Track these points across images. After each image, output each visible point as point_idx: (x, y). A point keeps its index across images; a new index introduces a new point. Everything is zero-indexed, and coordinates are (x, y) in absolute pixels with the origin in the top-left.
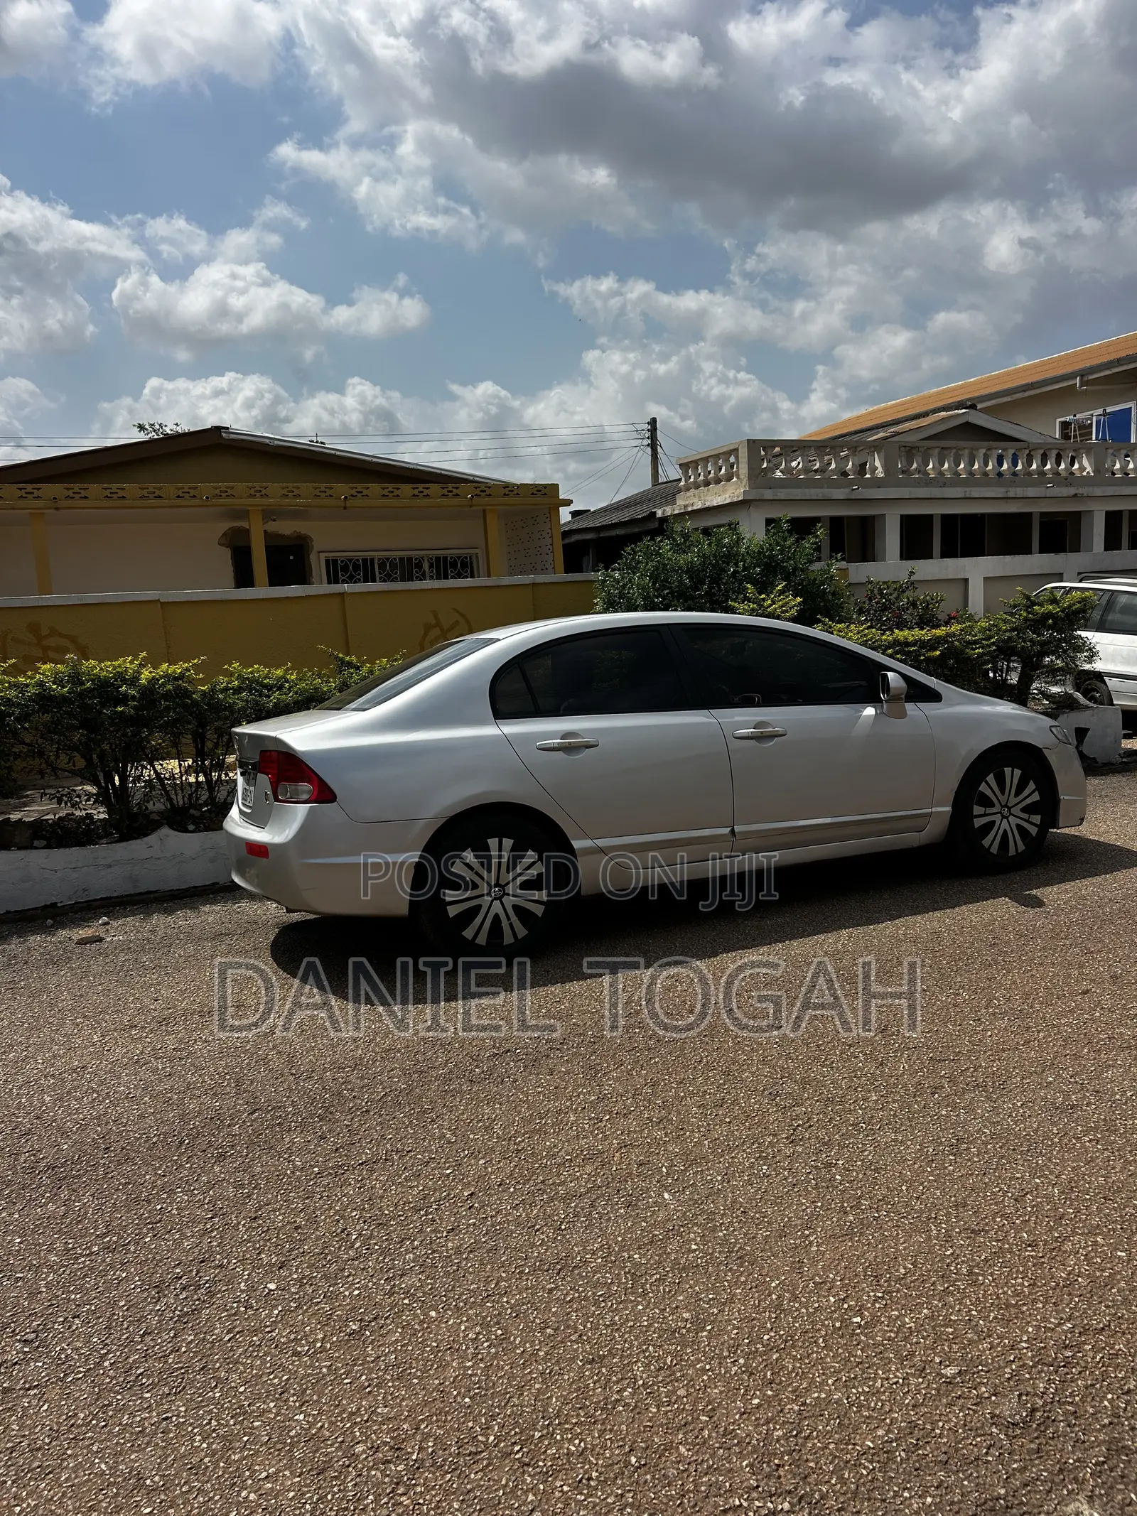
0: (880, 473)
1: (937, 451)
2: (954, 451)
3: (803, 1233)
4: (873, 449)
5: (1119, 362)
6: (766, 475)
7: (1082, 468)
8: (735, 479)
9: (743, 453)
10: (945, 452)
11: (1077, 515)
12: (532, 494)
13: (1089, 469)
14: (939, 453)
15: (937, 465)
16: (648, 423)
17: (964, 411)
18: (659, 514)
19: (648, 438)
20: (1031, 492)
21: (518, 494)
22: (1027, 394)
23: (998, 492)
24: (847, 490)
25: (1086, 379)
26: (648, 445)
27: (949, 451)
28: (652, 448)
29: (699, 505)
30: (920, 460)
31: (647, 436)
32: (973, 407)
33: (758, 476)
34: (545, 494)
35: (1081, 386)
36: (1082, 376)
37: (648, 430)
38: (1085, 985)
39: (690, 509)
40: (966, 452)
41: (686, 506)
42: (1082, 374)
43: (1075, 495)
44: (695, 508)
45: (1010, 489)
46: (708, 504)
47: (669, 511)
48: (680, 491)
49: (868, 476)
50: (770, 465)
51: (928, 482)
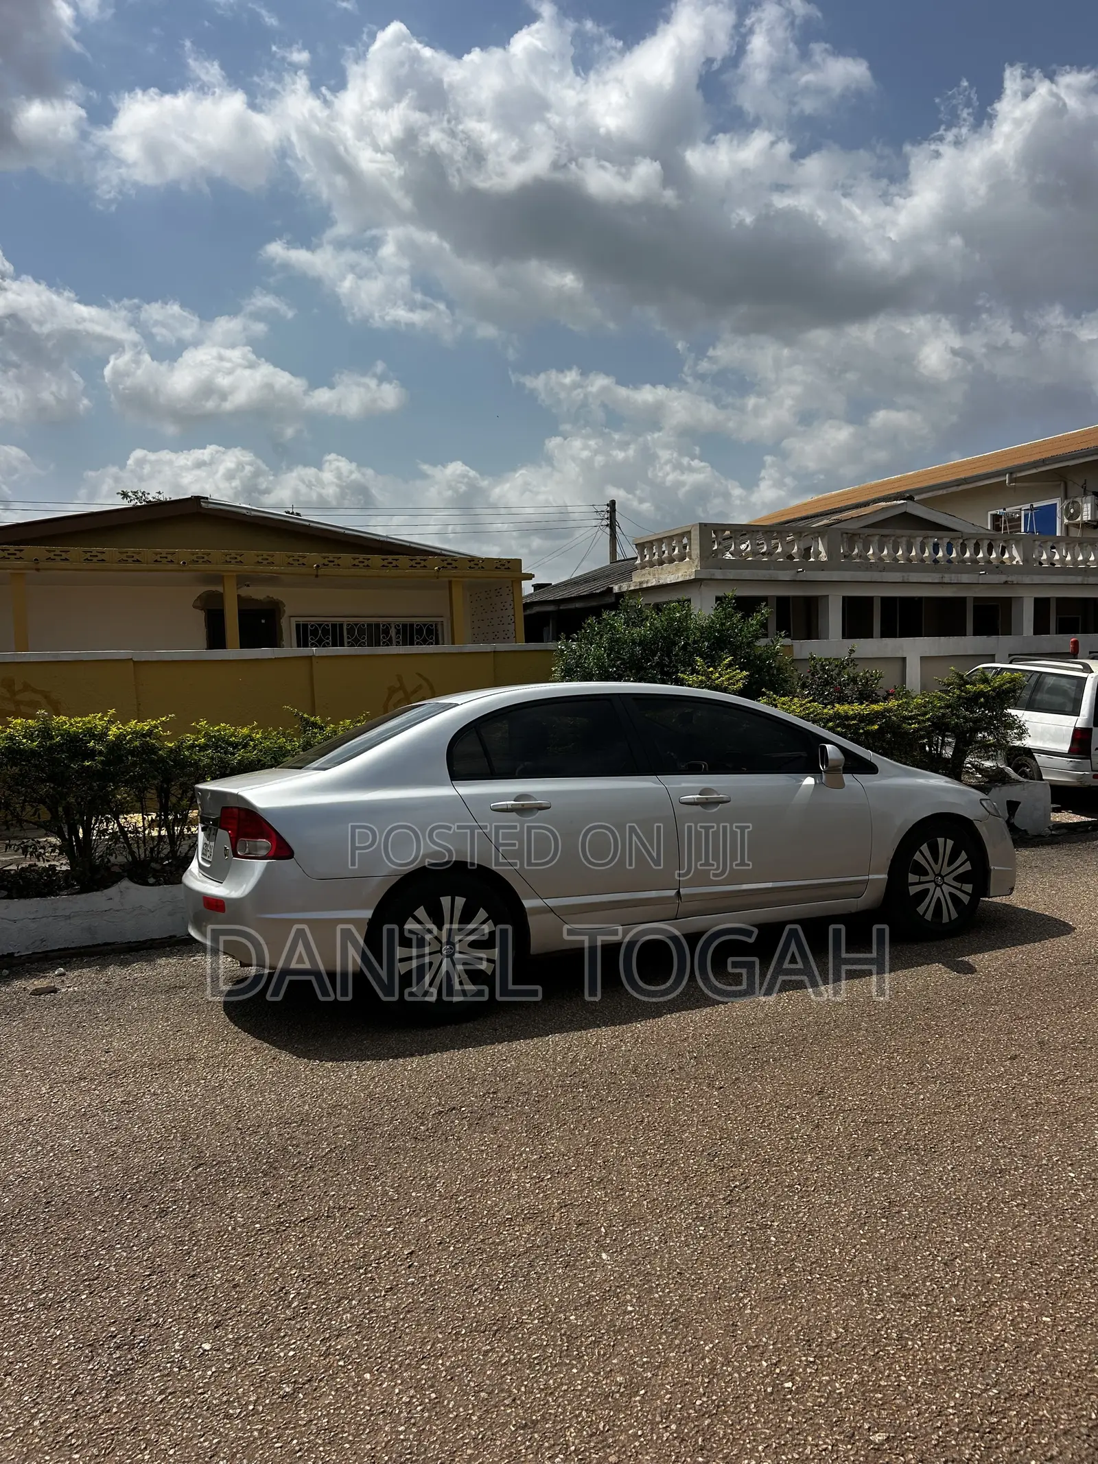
0: (823, 557)
1: (877, 538)
2: (893, 538)
3: (737, 1295)
4: (817, 535)
5: (1044, 462)
6: (716, 555)
7: (1012, 558)
8: (687, 559)
9: (695, 535)
10: (884, 539)
11: (1007, 602)
12: (496, 568)
13: (1018, 559)
14: (879, 540)
15: (877, 551)
16: (608, 505)
17: (902, 502)
18: (616, 589)
19: (607, 519)
20: (965, 578)
21: (483, 568)
22: (961, 488)
23: (934, 577)
24: (794, 572)
25: (1014, 476)
26: (607, 525)
27: (888, 538)
28: (611, 528)
29: (653, 583)
30: (861, 545)
31: (606, 516)
32: (911, 498)
33: (709, 557)
34: (509, 568)
35: (1009, 483)
36: (1011, 474)
37: (608, 512)
38: (1014, 1051)
39: (645, 586)
40: (904, 540)
41: (641, 583)
42: (1011, 471)
43: (1006, 583)
44: (650, 585)
45: (946, 575)
46: (662, 582)
47: (625, 587)
48: (636, 569)
49: (812, 559)
50: (721, 547)
51: (869, 567)
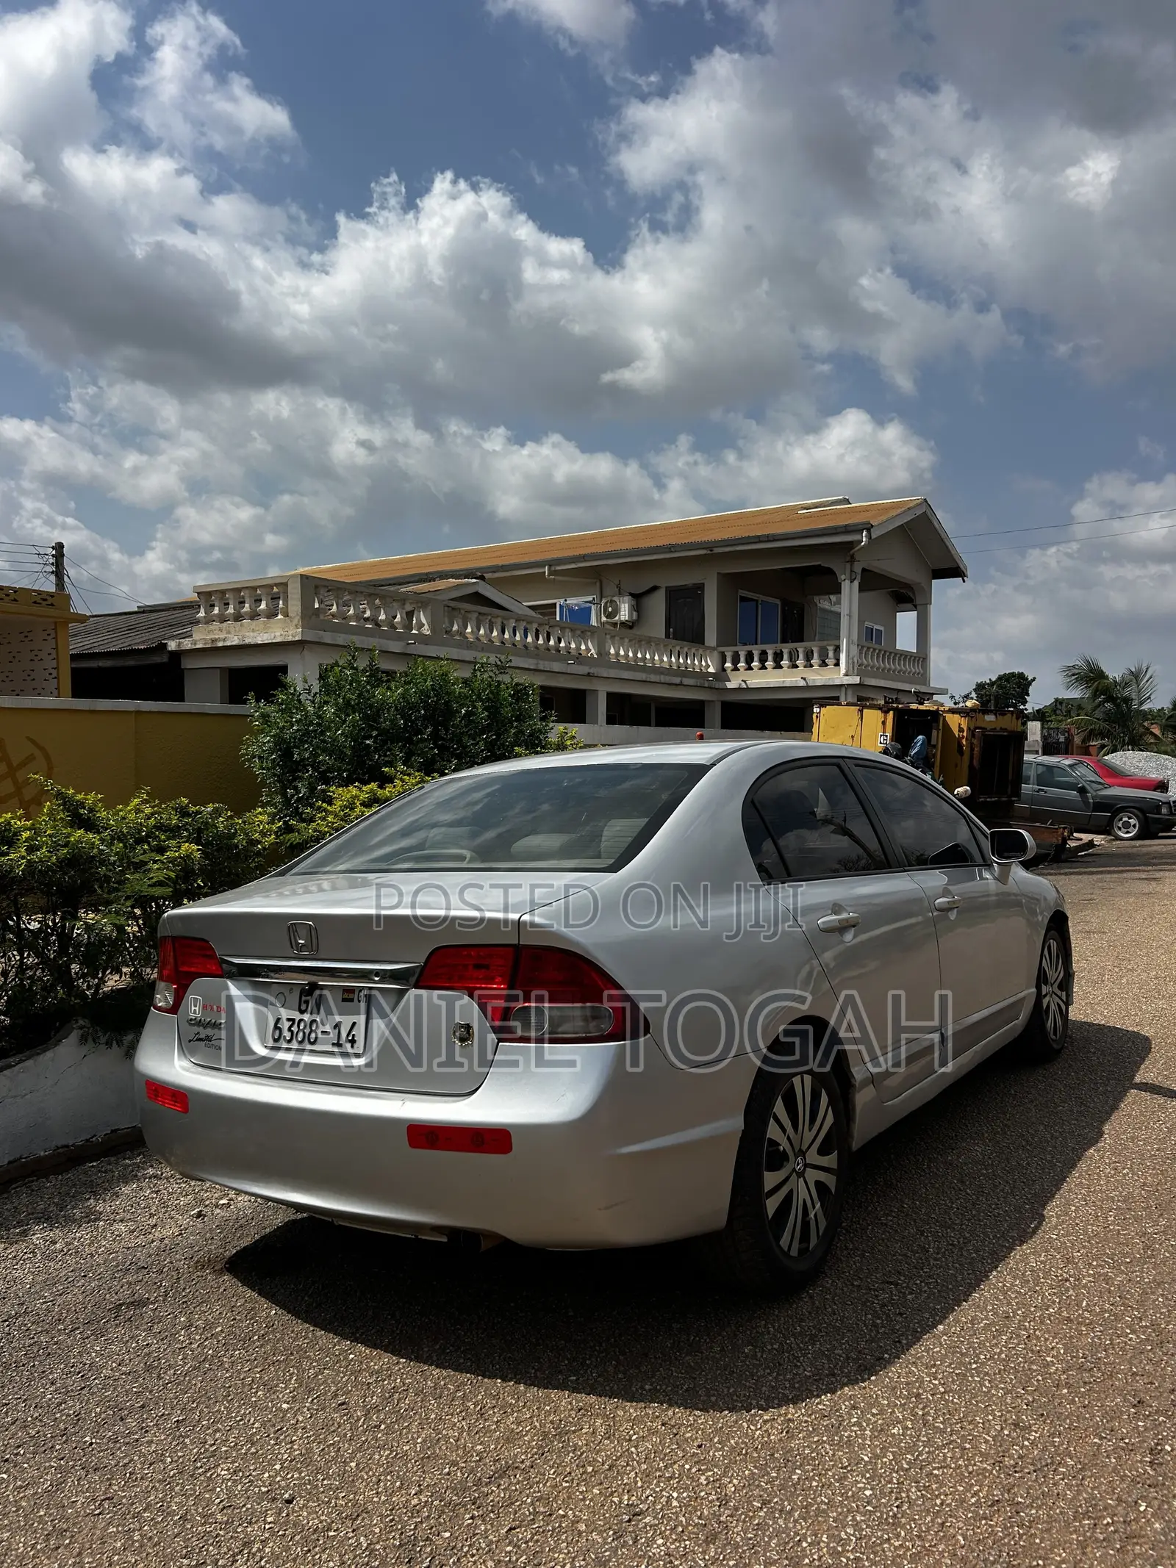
0: (426, 630)
1: (476, 615)
2: (489, 618)
4: (420, 605)
5: (584, 558)
6: (318, 615)
7: (588, 650)
8: (280, 616)
9: (295, 591)
10: (481, 617)
11: (582, 693)
12: (35, 602)
13: (593, 651)
14: (477, 618)
15: (475, 630)
16: (53, 548)
17: (474, 580)
18: (172, 645)
19: (53, 564)
20: (556, 666)
21: (15, 600)
22: (497, 575)
23: (529, 663)
24: (403, 644)
25: (553, 568)
26: (52, 572)
27: (485, 617)
28: (57, 576)
29: (234, 641)
30: (460, 621)
31: (51, 561)
32: (482, 578)
33: (309, 616)
34: (52, 605)
35: (549, 575)
36: (550, 566)
37: (53, 556)
39: (220, 644)
40: (499, 620)
41: (213, 641)
42: (551, 563)
43: (589, 674)
44: (228, 643)
45: (541, 662)
46: (247, 641)
47: (187, 644)
48: (197, 622)
49: (414, 632)
50: (322, 606)
51: (469, 646)
